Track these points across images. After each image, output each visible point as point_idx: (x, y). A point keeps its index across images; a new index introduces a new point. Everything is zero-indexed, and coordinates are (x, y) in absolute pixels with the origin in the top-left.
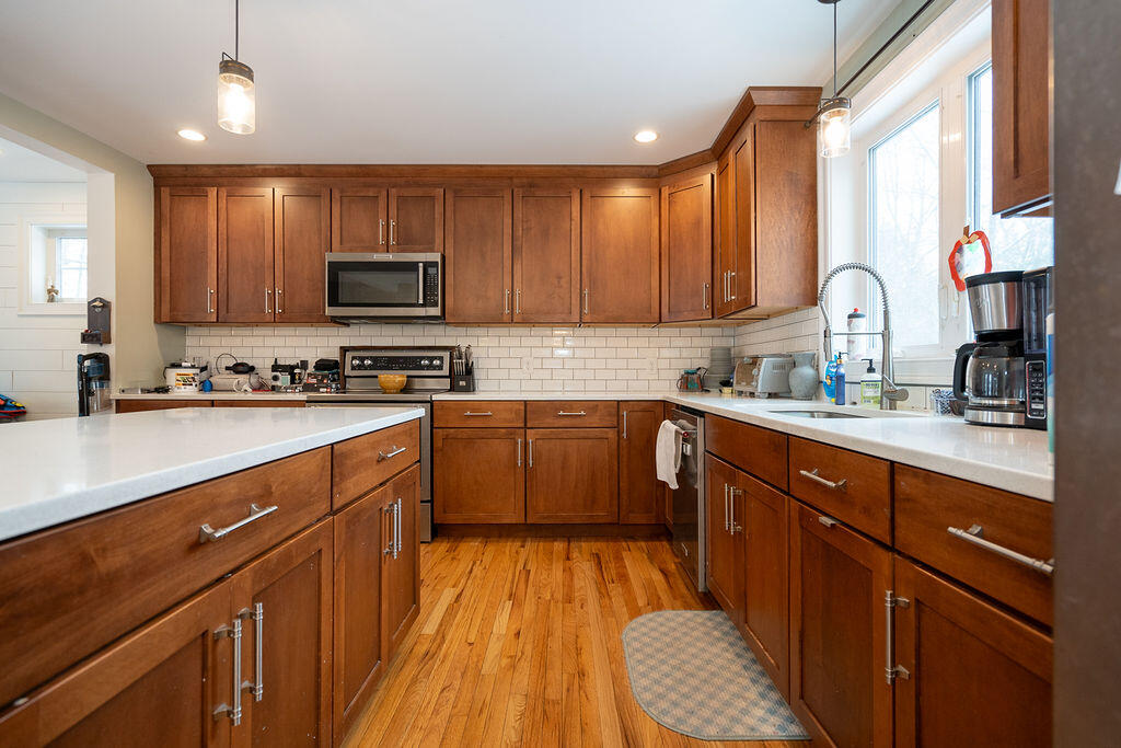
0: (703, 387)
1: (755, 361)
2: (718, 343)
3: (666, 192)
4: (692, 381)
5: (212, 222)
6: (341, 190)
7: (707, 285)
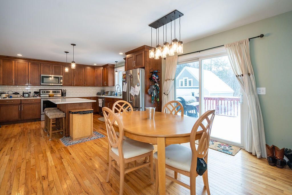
0: (100, 95)
1: (108, 92)
3: (96, 69)
4: (98, 94)
5: (14, 67)
6: (43, 64)
7: (102, 82)
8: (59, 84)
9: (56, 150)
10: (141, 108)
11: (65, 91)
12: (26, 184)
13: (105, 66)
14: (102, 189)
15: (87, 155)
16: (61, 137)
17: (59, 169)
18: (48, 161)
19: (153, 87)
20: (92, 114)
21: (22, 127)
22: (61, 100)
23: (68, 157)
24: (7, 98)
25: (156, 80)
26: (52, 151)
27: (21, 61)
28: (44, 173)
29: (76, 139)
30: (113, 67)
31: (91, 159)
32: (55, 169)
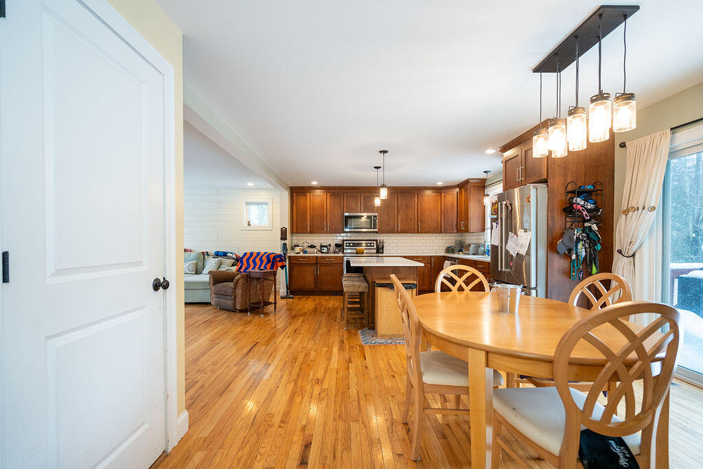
0: (453, 252)
1: (469, 245)
2: (458, 238)
3: (443, 195)
4: (449, 250)
5: (309, 204)
6: (347, 194)
7: (455, 223)
8: (372, 230)
9: (347, 347)
10: (535, 288)
11: (383, 243)
12: (296, 381)
13: (463, 185)
14: (390, 430)
15: (390, 367)
16: (362, 327)
17: (340, 377)
18: (331, 359)
19: (577, 233)
20: (414, 290)
21: (317, 302)
22: (375, 260)
23: (359, 362)
24: (301, 254)
25: (585, 213)
26: (341, 348)
27: (318, 192)
28: (320, 375)
29: (383, 336)
30: (481, 185)
31: (393, 376)
32: (335, 374)
